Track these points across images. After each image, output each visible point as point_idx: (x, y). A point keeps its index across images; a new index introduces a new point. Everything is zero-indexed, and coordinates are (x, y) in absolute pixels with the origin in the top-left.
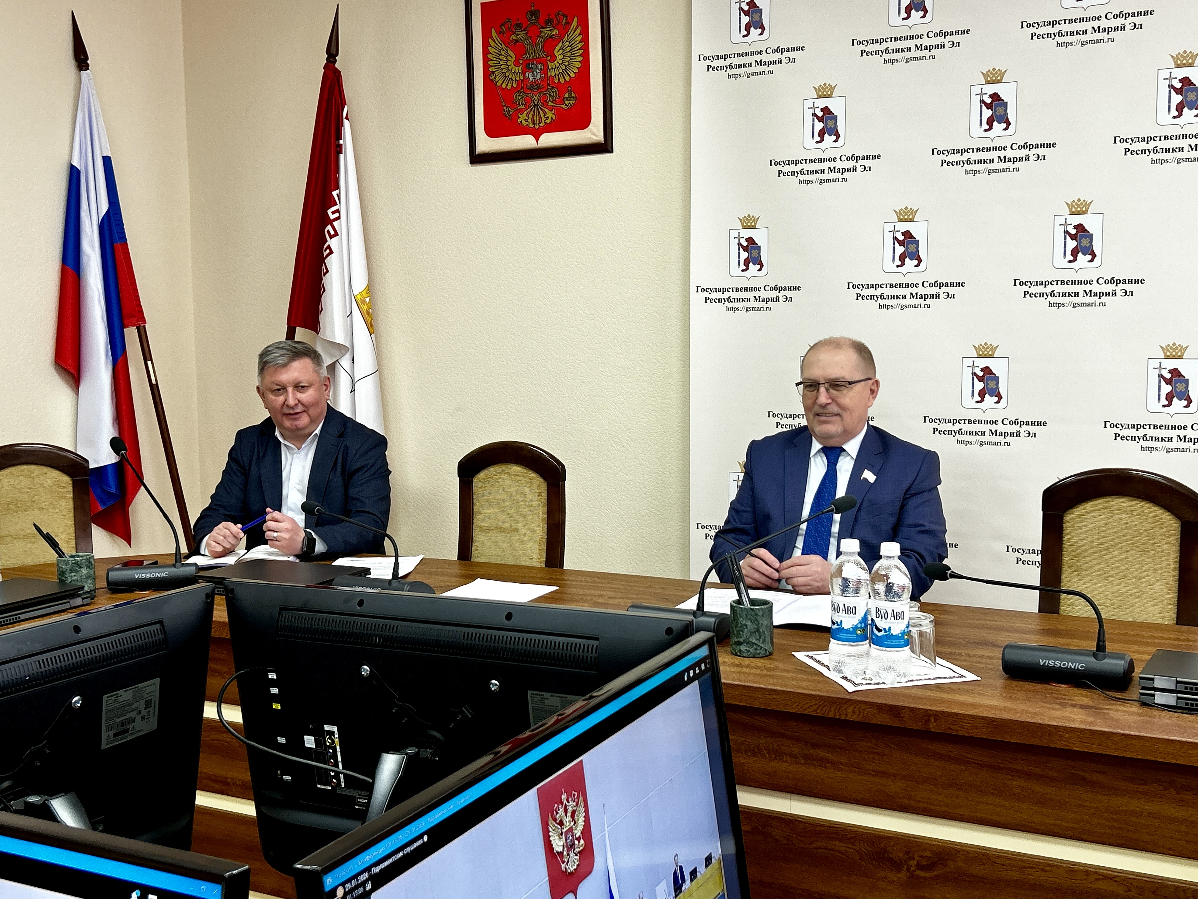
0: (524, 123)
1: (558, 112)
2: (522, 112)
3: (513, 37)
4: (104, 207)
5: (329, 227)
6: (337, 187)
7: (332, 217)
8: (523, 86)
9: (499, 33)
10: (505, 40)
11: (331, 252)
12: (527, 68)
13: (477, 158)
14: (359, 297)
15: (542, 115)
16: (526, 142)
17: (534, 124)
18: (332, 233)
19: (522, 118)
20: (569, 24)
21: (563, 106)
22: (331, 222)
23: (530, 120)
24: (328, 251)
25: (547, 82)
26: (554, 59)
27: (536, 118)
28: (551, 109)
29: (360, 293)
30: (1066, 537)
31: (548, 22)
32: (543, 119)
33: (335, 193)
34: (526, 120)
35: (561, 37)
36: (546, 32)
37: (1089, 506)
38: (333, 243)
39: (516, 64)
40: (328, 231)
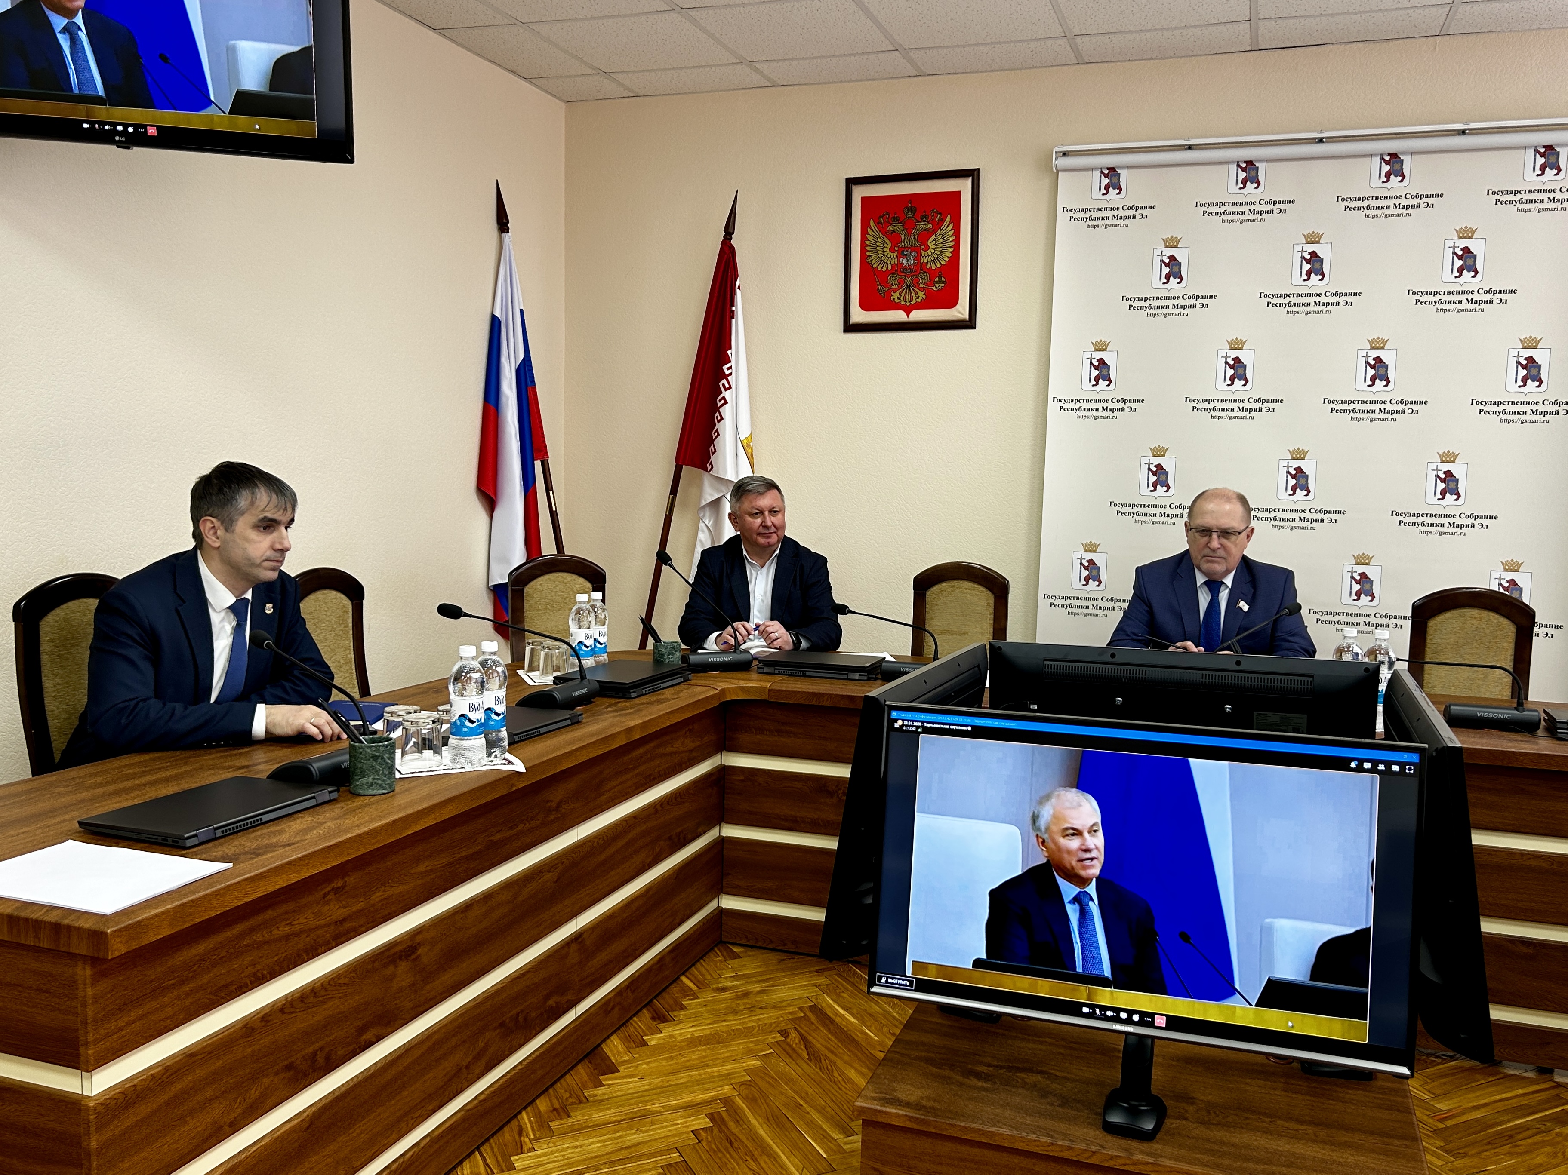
0: (897, 301)
1: (928, 292)
2: (895, 291)
3: (890, 228)
4: (521, 355)
5: (724, 381)
6: (730, 348)
7: (727, 372)
8: (897, 269)
9: (878, 224)
10: (883, 230)
11: (726, 403)
12: (901, 255)
13: (850, 328)
14: (745, 441)
15: (913, 294)
16: (899, 316)
17: (905, 301)
18: (727, 386)
19: (895, 296)
20: (943, 220)
21: (934, 288)
22: (726, 377)
23: (902, 298)
24: (723, 402)
25: (920, 267)
26: (927, 248)
27: (908, 298)
28: (922, 289)
29: (746, 438)
30: (1429, 637)
31: (924, 217)
32: (914, 298)
33: (729, 352)
34: (898, 298)
35: (934, 231)
36: (921, 225)
37: (1448, 615)
38: (727, 394)
39: (892, 250)
40: (723, 385)
